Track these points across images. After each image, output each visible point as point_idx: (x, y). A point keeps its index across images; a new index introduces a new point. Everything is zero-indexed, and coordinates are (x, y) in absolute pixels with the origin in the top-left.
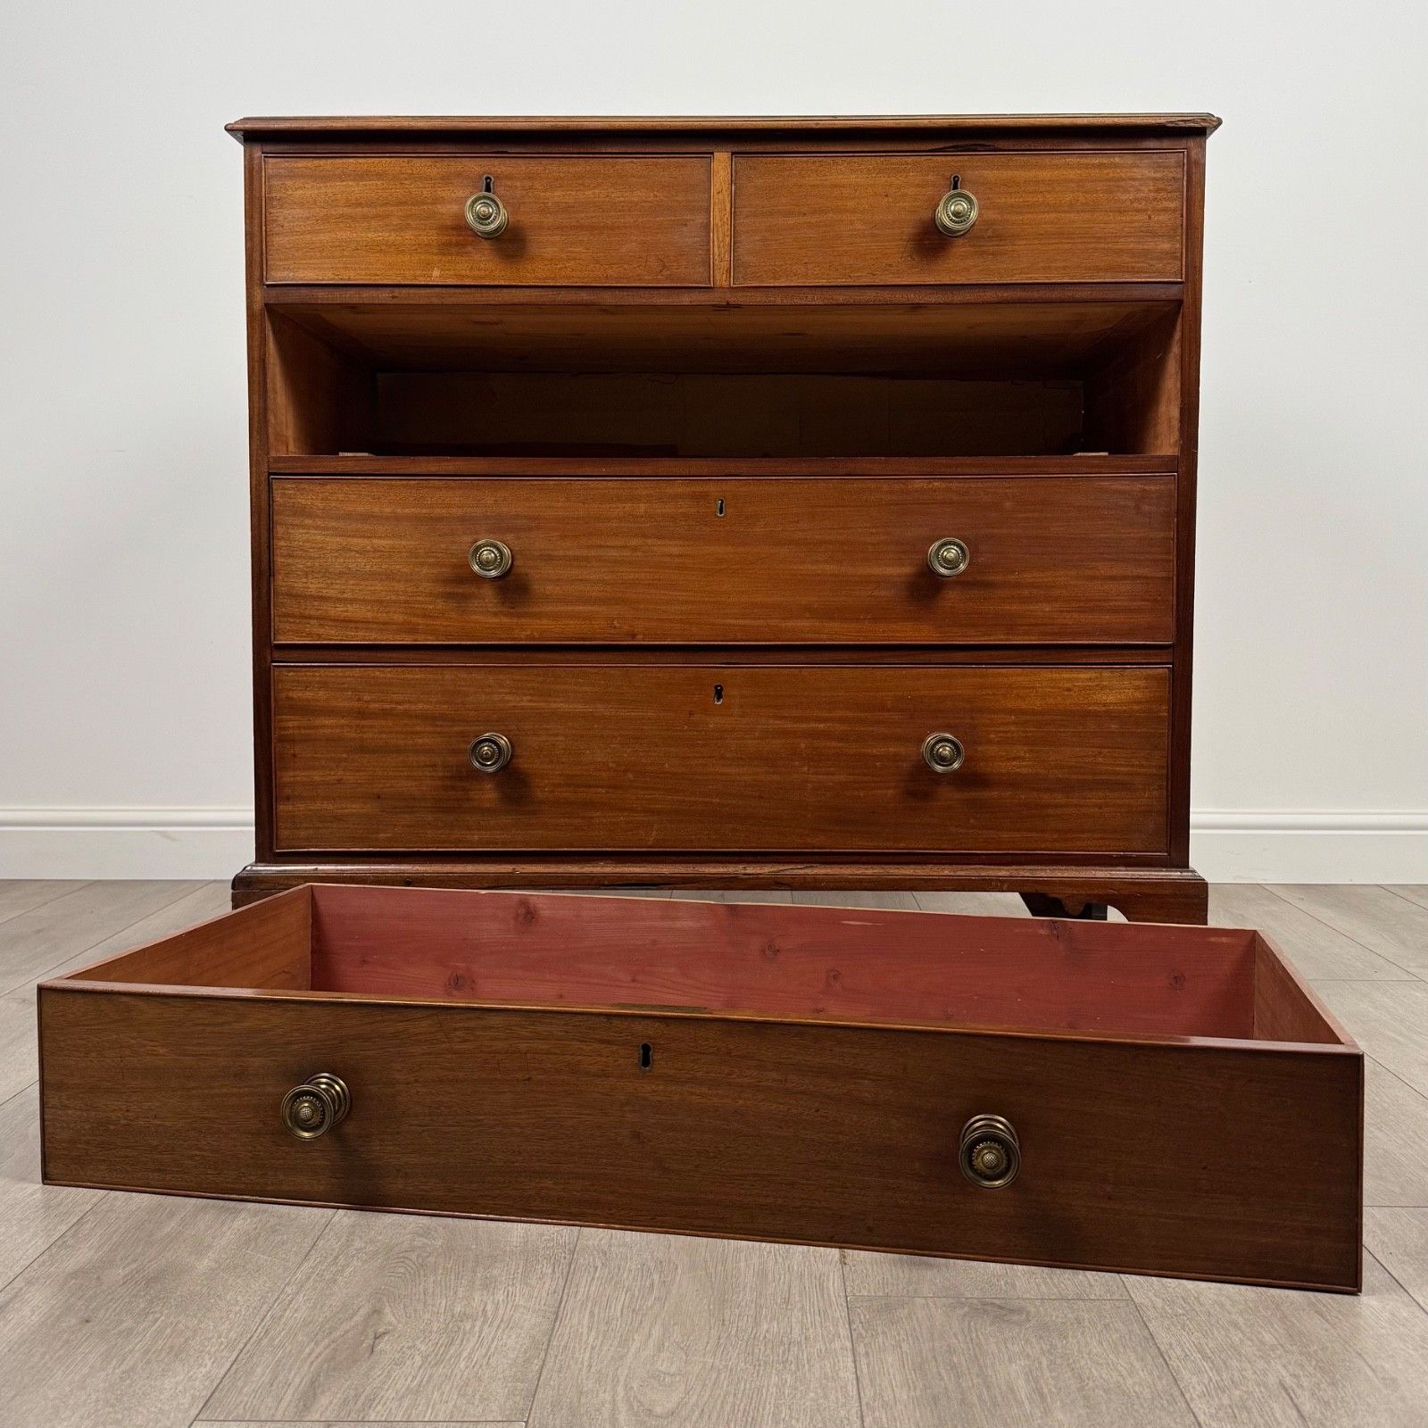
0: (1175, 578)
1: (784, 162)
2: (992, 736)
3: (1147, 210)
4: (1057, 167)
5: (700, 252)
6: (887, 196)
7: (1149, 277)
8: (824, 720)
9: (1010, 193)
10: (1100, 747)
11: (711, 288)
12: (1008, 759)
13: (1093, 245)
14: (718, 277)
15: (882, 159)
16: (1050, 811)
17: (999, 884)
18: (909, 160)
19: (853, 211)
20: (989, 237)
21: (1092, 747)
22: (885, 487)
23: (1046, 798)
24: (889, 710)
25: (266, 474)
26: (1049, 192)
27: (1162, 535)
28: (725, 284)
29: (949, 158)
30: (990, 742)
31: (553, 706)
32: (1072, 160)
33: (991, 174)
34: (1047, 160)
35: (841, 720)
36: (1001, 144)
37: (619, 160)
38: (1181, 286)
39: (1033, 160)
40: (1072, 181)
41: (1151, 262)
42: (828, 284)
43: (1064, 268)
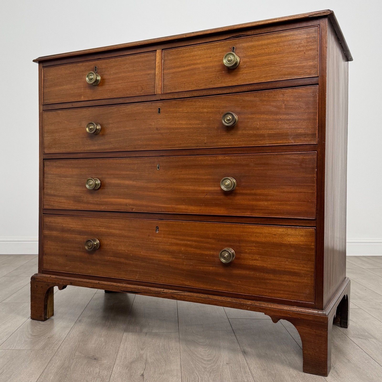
0: (316, 193)
1: (178, 50)
2: (246, 250)
3: (303, 51)
4: (269, 39)
5: (153, 83)
6: (210, 57)
7: (304, 76)
8: (189, 241)
9: (252, 51)
10: (287, 258)
11: (156, 94)
12: (252, 260)
13: (283, 66)
14: (158, 91)
15: (209, 45)
16: (268, 281)
17: (246, 307)
18: (218, 44)
19: (200, 64)
20: (245, 67)
21: (284, 258)
22: (209, 159)
23: (266, 276)
24: (211, 238)
25: (43, 159)
26: (266, 48)
27: (310, 176)
28: (160, 93)
29: (231, 41)
30: (246, 253)
31: (111, 231)
32: (275, 35)
33: (245, 45)
34: (266, 37)
35: (195, 241)
36: (249, 33)
37: (130, 56)
38: (318, 78)
39: (260, 38)
40: (275, 43)
41: (305, 70)
42: (191, 90)
43: (272, 76)
